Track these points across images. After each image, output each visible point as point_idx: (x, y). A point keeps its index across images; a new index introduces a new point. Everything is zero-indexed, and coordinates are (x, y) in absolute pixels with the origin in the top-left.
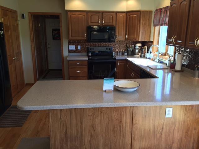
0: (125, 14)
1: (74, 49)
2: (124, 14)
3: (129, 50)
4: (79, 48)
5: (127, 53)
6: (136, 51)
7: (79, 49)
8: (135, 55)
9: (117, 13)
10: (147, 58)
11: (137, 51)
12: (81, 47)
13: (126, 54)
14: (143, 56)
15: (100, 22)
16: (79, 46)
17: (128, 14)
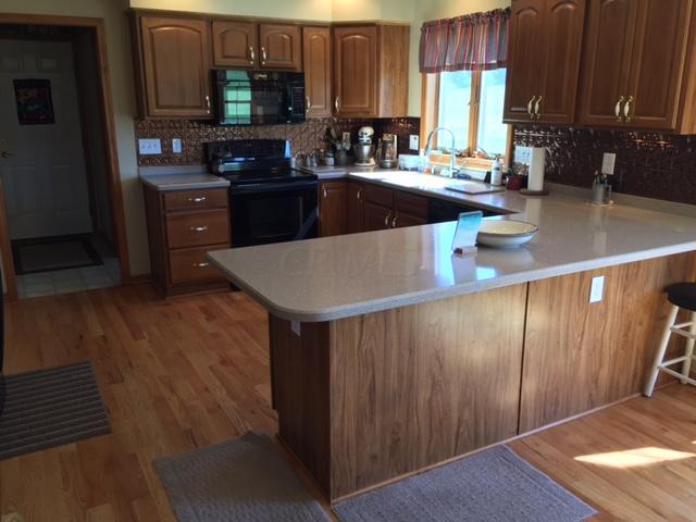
0: (328, 31)
3: (339, 147)
5: (334, 157)
7: (175, 151)
9: (303, 27)
11: (366, 149)
12: (182, 145)
13: (331, 161)
15: (253, 55)
17: (338, 31)
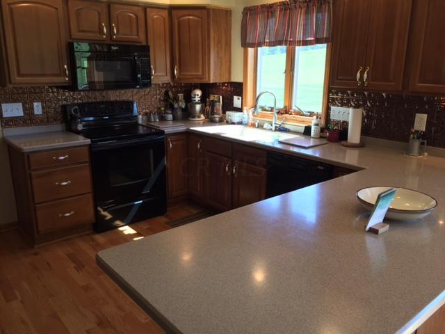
0: (166, 11)
1: (21, 114)
2: (165, 13)
3: (176, 106)
4: (38, 108)
5: (172, 113)
6: (195, 107)
7: (36, 113)
8: (194, 117)
9: (146, 8)
10: (233, 123)
11: (198, 107)
12: (43, 108)
13: (170, 117)
14: (217, 119)
15: (105, 30)
16: (35, 104)
17: (174, 12)
